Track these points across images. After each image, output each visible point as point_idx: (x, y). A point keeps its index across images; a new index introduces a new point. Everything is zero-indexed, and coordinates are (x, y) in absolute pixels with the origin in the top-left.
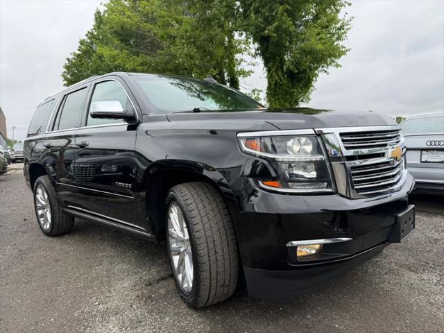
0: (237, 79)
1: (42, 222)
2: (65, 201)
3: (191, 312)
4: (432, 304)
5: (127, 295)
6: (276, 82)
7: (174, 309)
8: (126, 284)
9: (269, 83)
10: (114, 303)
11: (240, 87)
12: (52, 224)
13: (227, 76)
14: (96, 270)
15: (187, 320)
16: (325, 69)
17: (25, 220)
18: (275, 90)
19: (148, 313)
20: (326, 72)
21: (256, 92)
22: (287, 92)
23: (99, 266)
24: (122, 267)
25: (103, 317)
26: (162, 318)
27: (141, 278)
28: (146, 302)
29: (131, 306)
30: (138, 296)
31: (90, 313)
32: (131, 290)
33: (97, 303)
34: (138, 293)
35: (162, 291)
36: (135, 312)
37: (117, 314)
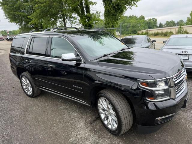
0: (89, 6)
1: (26, 91)
2: (39, 85)
3: (114, 137)
5: (85, 130)
6: (108, 10)
7: (107, 136)
8: (82, 124)
9: (105, 10)
11: (90, 10)
13: (84, 5)
15: (114, 141)
16: (130, 7)
18: (108, 14)
19: (98, 138)
20: (131, 8)
21: (98, 13)
22: (113, 15)
23: (64, 114)
24: (75, 114)
25: (82, 142)
26: (105, 140)
27: (86, 120)
28: (95, 133)
29: (90, 135)
30: (90, 130)
31: (76, 140)
32: (85, 127)
33: (76, 135)
34: (89, 129)
35: (98, 127)
36: (93, 138)
37: (87, 140)
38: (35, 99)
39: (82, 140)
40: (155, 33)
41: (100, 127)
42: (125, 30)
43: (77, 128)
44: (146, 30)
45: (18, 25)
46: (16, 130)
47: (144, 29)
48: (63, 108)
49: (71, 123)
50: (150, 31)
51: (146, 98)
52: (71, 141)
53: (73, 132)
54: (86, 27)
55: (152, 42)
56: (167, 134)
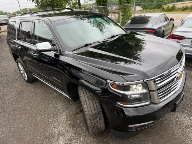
1: (24, 76)
4: (184, 134)
5: (65, 124)
7: (84, 133)
8: (64, 117)
10: (60, 129)
12: (28, 78)
14: (50, 107)
15: (89, 140)
17: (16, 71)
19: (74, 135)
23: (51, 104)
24: (61, 105)
25: (57, 137)
26: (80, 138)
27: (69, 113)
28: (73, 128)
29: (67, 131)
30: (69, 125)
31: (52, 134)
32: (66, 120)
33: (54, 128)
34: (69, 123)
35: (78, 122)
36: (69, 135)
37: (62, 135)
38: (31, 85)
39: (58, 134)
40: (183, 7)
41: (80, 122)
42: (148, 4)
43: (58, 121)
44: (173, 4)
45: (35, 2)
46: (4, 117)
47: (171, 2)
48: (53, 97)
49: (54, 115)
50: (178, 5)
51: (118, 102)
52: (47, 135)
53: (52, 125)
54: (99, 3)
55: (170, 21)
56: (149, 138)
